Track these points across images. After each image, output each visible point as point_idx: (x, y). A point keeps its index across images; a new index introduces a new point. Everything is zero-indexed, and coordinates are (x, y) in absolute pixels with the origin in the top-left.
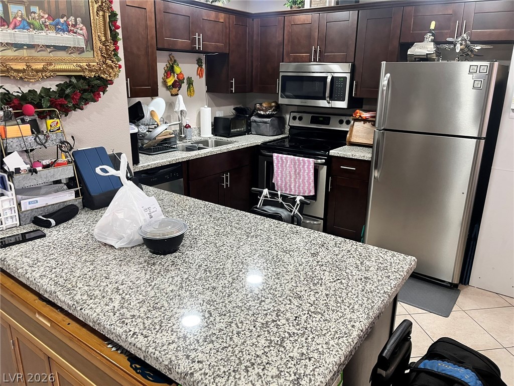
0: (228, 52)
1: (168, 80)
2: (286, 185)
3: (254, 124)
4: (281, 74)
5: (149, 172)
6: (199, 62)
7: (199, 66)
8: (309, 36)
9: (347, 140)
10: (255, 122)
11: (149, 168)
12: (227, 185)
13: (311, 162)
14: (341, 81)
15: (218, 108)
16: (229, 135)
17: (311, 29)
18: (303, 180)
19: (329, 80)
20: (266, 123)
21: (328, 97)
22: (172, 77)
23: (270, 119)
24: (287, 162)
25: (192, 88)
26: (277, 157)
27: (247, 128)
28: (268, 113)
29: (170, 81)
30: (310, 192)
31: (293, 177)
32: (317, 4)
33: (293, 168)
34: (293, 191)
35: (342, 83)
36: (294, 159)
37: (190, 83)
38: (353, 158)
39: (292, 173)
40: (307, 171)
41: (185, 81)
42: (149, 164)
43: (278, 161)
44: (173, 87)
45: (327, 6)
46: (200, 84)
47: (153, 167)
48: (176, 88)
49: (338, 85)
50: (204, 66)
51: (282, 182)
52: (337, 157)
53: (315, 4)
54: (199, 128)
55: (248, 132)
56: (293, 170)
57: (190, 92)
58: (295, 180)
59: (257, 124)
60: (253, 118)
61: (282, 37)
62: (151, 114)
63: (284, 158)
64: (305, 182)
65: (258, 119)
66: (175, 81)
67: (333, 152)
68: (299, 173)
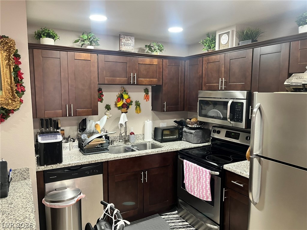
0: (161, 84)
1: (118, 103)
2: (191, 187)
3: (184, 134)
4: (199, 99)
5: (71, 169)
6: (146, 91)
7: (146, 93)
8: (219, 71)
9: (246, 156)
10: (185, 132)
11: (70, 166)
12: (144, 180)
13: (208, 172)
14: (239, 105)
15: (162, 120)
16: (163, 141)
17: (219, 66)
18: (202, 186)
19: (229, 104)
20: (191, 133)
21: (229, 118)
22: (121, 101)
23: (194, 131)
24: (192, 169)
25: (138, 108)
26: (186, 163)
27: (179, 136)
28: (193, 126)
29: (120, 104)
30: (207, 198)
31: (196, 182)
32: (224, 47)
33: (196, 174)
34: (196, 193)
35: (240, 107)
36: (196, 167)
37: (138, 104)
38: (241, 175)
39: (196, 178)
40: (204, 180)
41: (134, 103)
42: (71, 163)
43: (187, 167)
44: (122, 108)
45: (230, 47)
46: (146, 105)
47: (73, 165)
48: (124, 108)
49: (237, 109)
50: (150, 94)
51: (189, 184)
52: (229, 171)
53: (222, 47)
54: (144, 134)
55: (180, 139)
56: (196, 176)
57: (137, 110)
58: (197, 185)
59: (186, 134)
60: (185, 129)
61: (201, 72)
62: (95, 126)
63: (190, 165)
64: (203, 189)
65: (187, 130)
66: (124, 104)
67: (226, 167)
68: (200, 180)
